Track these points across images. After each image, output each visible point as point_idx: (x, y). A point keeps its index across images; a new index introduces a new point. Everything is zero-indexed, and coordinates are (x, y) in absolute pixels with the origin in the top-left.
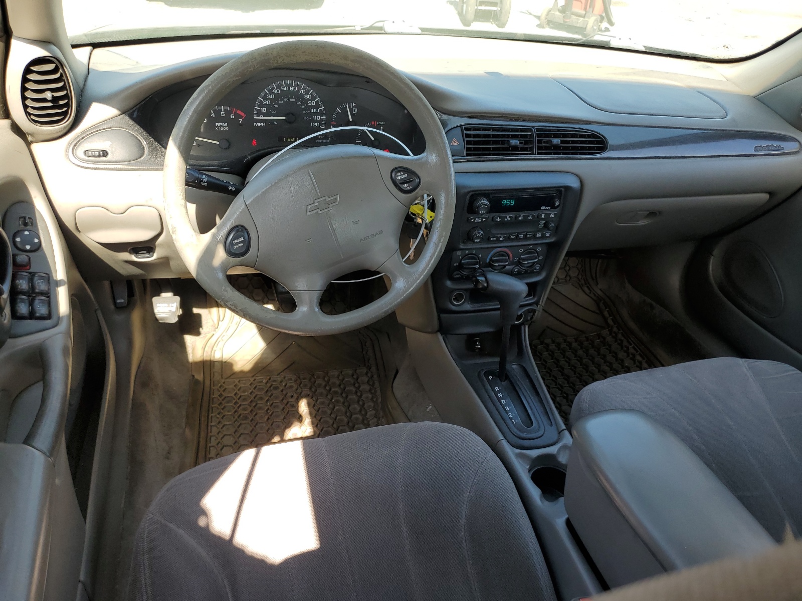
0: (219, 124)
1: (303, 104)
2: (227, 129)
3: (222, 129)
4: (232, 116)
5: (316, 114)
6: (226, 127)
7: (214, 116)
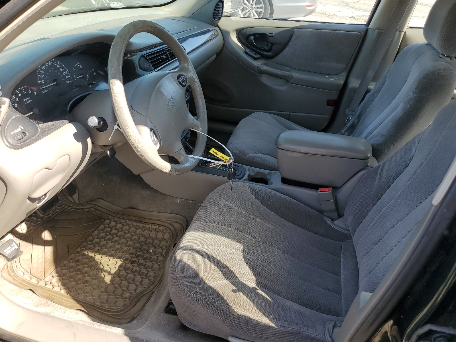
0: (26, 100)
1: (58, 72)
2: (31, 101)
3: (28, 102)
4: (30, 92)
5: (66, 75)
6: (30, 100)
7: (21, 95)
